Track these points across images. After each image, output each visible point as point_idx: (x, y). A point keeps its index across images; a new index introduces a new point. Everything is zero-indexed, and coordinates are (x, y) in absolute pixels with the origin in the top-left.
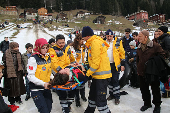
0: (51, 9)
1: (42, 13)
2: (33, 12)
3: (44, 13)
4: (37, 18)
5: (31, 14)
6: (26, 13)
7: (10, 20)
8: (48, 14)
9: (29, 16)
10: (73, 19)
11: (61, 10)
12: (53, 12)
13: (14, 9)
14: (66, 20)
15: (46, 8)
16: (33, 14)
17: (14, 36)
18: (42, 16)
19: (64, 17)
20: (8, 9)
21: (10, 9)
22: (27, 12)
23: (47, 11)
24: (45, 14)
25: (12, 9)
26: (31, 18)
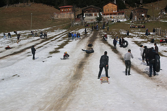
0: (123, 3)
1: (108, 11)
2: (94, 12)
3: (112, 11)
4: (99, 19)
5: (91, 15)
6: (84, 14)
7: (63, 26)
8: (118, 11)
9: (89, 17)
10: (159, 15)
11: (140, 4)
12: (127, 8)
13: (70, 10)
14: (146, 18)
15: (115, 2)
16: (94, 14)
17: (57, 50)
18: (109, 16)
19: (143, 15)
20: (62, 10)
21: (65, 10)
22: (85, 12)
23: (116, 7)
24: (114, 11)
25: (67, 10)
26: (92, 20)
